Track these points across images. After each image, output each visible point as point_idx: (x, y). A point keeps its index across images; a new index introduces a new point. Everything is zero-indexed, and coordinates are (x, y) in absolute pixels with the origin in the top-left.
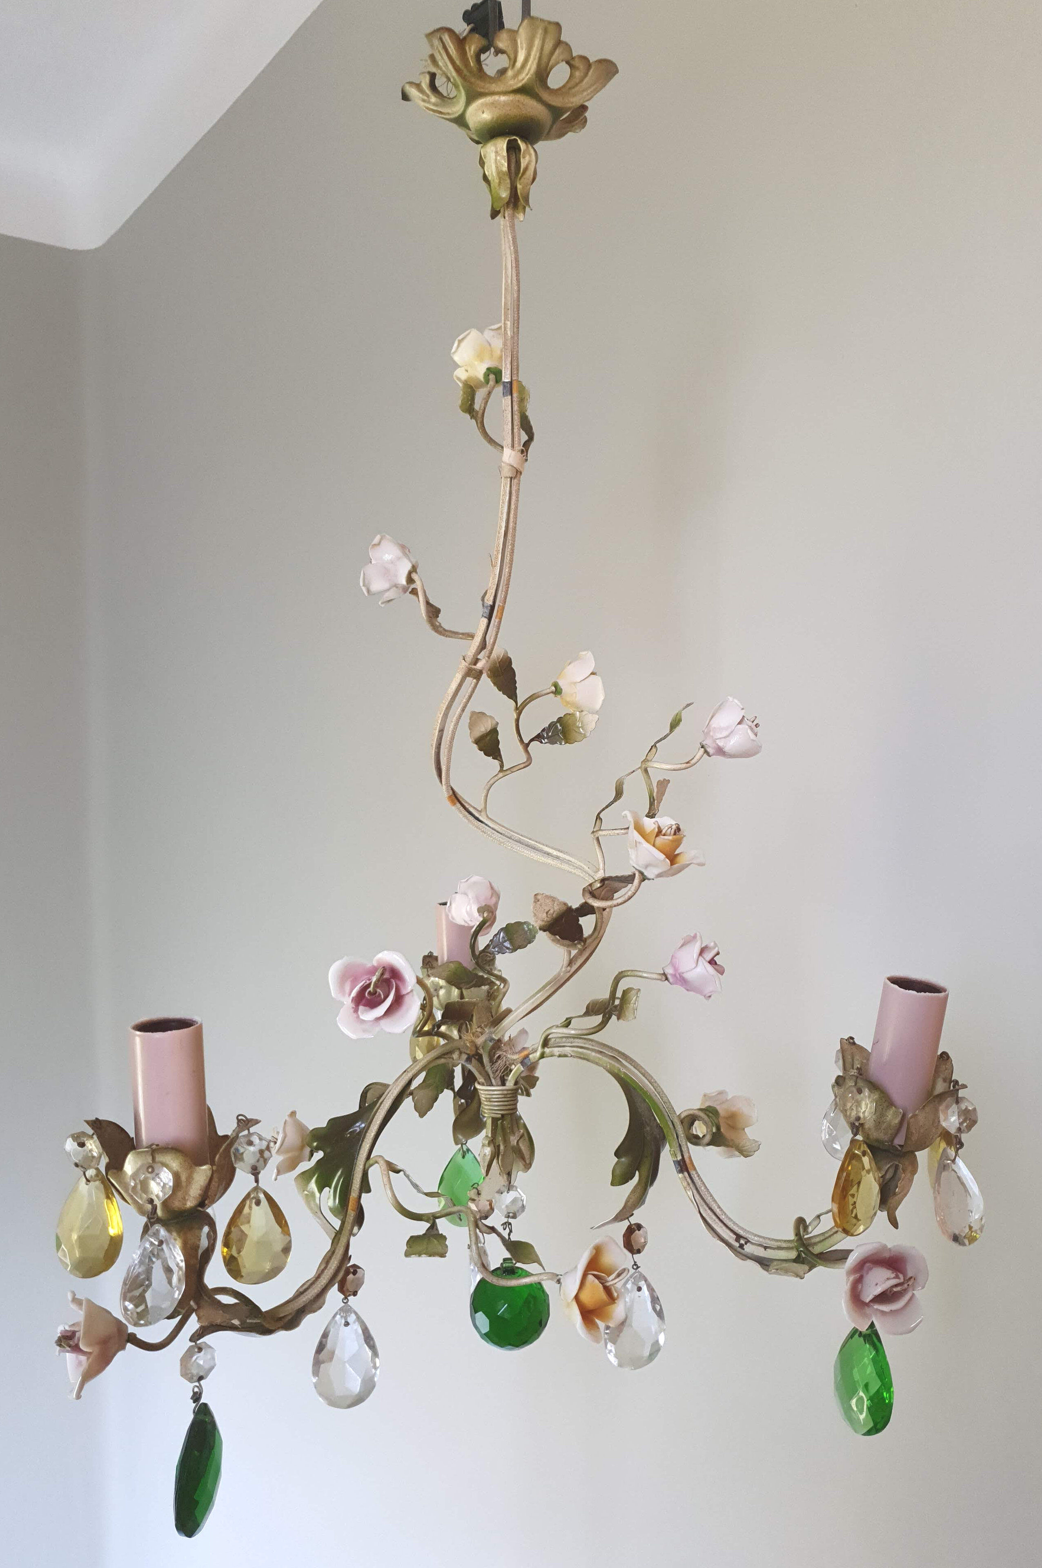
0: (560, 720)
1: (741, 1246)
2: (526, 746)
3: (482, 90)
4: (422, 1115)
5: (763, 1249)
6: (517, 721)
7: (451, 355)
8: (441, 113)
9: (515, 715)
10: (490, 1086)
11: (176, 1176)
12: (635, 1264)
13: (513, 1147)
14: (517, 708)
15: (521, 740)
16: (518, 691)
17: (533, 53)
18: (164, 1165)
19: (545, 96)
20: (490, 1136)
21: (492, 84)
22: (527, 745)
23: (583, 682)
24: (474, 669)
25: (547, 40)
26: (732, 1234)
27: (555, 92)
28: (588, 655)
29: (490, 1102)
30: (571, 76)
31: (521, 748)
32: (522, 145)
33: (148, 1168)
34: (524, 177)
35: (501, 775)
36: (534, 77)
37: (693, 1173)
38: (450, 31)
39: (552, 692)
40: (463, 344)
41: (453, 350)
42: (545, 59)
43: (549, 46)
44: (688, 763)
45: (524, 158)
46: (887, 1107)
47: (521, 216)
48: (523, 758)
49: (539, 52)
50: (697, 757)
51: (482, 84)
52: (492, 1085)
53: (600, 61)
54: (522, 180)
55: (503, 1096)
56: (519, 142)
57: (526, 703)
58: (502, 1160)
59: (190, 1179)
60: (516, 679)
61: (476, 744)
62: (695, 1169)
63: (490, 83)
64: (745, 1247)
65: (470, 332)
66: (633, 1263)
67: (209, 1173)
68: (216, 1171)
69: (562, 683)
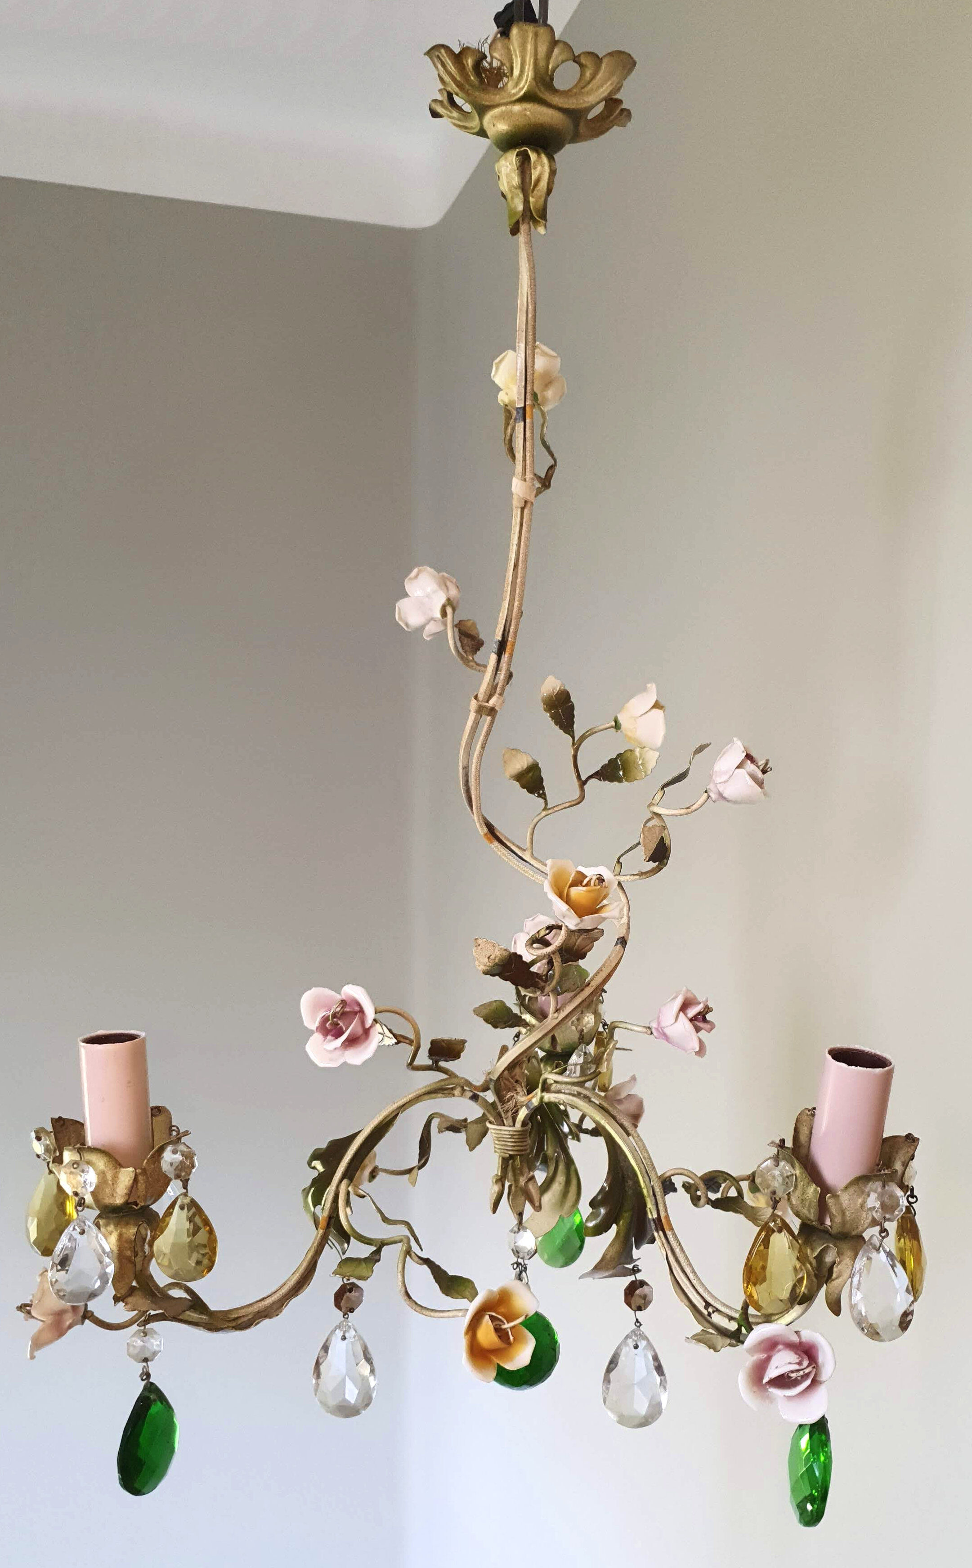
0: (619, 755)
1: (709, 1314)
2: (583, 783)
3: (487, 103)
4: (472, 1149)
5: (727, 1320)
6: (575, 757)
7: (492, 378)
8: (466, 128)
9: (572, 751)
10: (500, 1125)
11: (102, 1175)
12: (637, 1321)
13: (521, 1189)
14: (574, 744)
15: (579, 777)
16: (575, 726)
17: (528, 59)
18: (89, 1163)
19: (556, 100)
20: (499, 1174)
21: (496, 95)
22: (585, 783)
23: (643, 716)
24: (486, 707)
25: (539, 44)
26: (702, 1301)
27: (566, 93)
28: (652, 687)
29: (500, 1141)
30: (582, 74)
31: (576, 784)
32: (533, 156)
33: (73, 1164)
34: (537, 188)
35: (544, 813)
36: (534, 83)
37: (669, 1234)
38: (447, 48)
39: (612, 727)
40: (502, 366)
41: (493, 373)
42: (542, 63)
43: (543, 49)
44: (688, 808)
45: (535, 168)
46: (809, 1183)
47: (541, 230)
48: (577, 794)
49: (533, 57)
50: (700, 802)
51: (487, 96)
52: (504, 1125)
53: (610, 54)
54: (535, 192)
55: (509, 1137)
56: (529, 152)
57: (583, 738)
58: (512, 1199)
59: (115, 1177)
60: (575, 713)
61: (518, 781)
62: (672, 1229)
63: (494, 94)
64: (712, 1315)
65: (507, 354)
66: (635, 1320)
67: (133, 1175)
68: (140, 1174)
69: (621, 719)
